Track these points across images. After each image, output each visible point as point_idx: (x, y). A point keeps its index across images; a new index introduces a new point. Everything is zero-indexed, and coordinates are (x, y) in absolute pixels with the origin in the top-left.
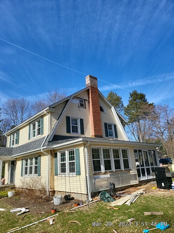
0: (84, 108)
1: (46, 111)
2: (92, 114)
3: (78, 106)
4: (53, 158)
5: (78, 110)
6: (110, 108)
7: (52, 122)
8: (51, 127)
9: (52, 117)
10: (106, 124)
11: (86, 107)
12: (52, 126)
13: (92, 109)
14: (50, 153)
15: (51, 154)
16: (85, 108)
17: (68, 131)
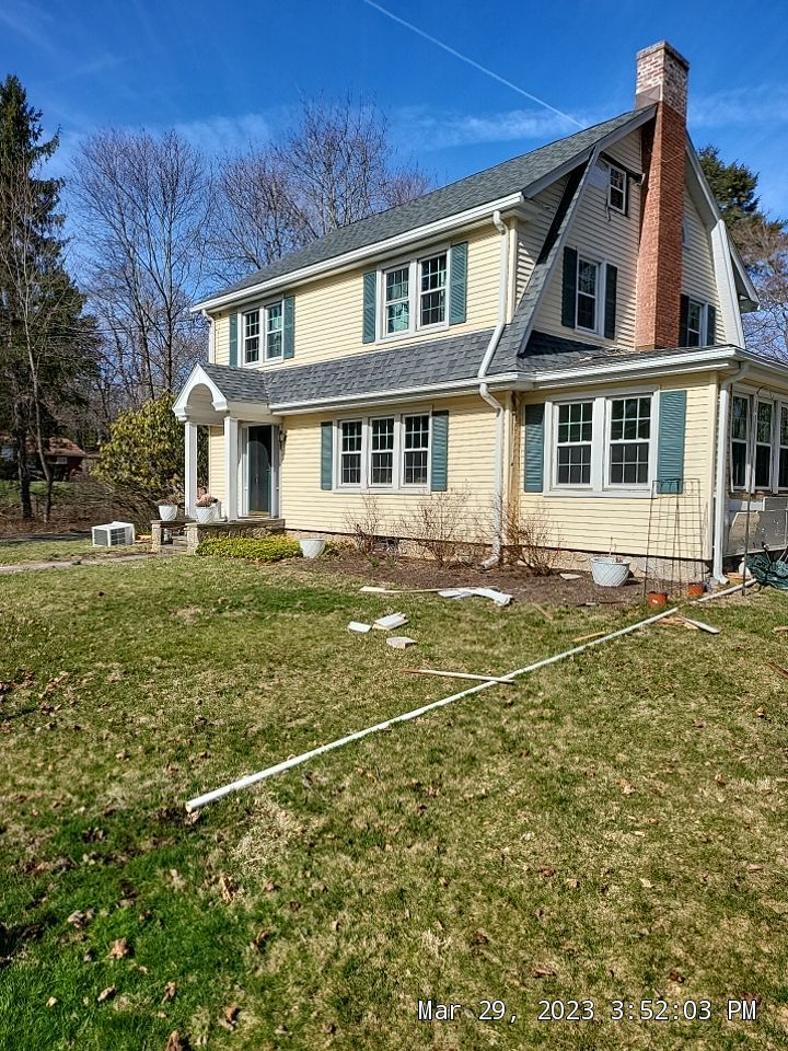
0: (623, 212)
1: (501, 212)
2: (655, 250)
3: (604, 203)
4: (519, 424)
5: (603, 219)
6: (708, 225)
7: (520, 270)
8: (517, 292)
9: (521, 244)
10: (685, 299)
11: (631, 211)
12: (519, 289)
13: (656, 222)
14: (508, 403)
15: (514, 409)
16: (626, 215)
17: (567, 321)
